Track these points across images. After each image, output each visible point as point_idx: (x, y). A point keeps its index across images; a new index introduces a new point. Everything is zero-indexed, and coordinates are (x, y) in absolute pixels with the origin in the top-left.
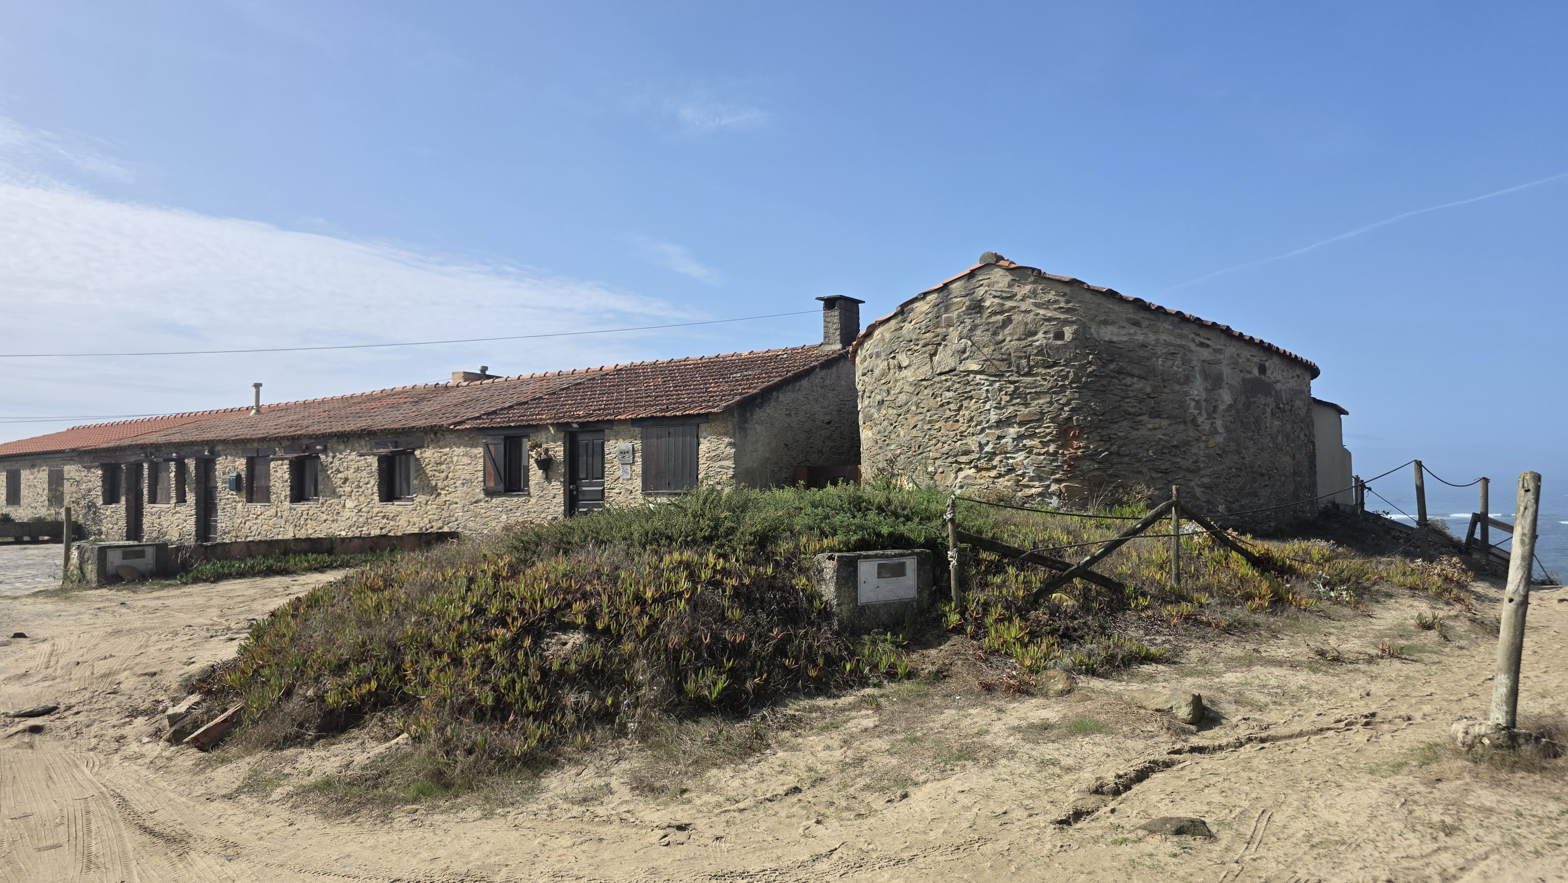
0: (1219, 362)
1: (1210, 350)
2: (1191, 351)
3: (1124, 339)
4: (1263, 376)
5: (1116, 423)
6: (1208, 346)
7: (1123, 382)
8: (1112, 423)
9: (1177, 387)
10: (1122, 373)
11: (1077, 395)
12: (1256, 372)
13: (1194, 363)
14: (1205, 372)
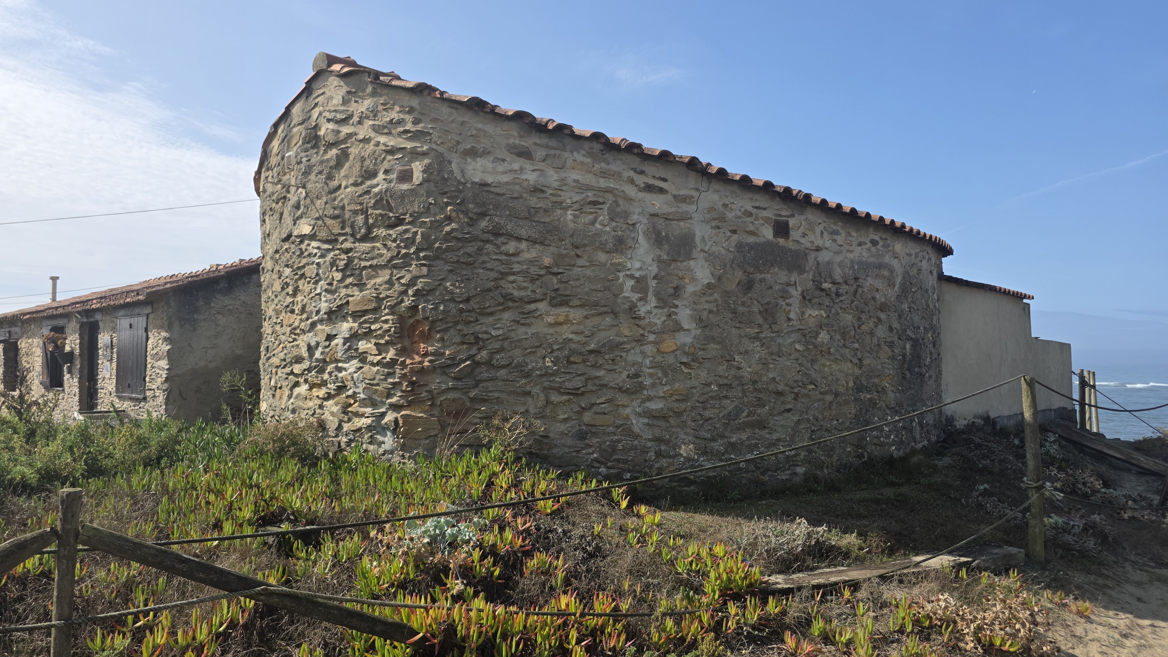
0: (686, 217)
1: (668, 197)
2: (630, 200)
3: (505, 178)
4: (781, 241)
5: (491, 314)
6: (661, 190)
7: (503, 248)
8: (482, 314)
9: (602, 257)
10: (502, 235)
11: (425, 270)
12: (768, 233)
13: (635, 218)
14: (658, 233)
